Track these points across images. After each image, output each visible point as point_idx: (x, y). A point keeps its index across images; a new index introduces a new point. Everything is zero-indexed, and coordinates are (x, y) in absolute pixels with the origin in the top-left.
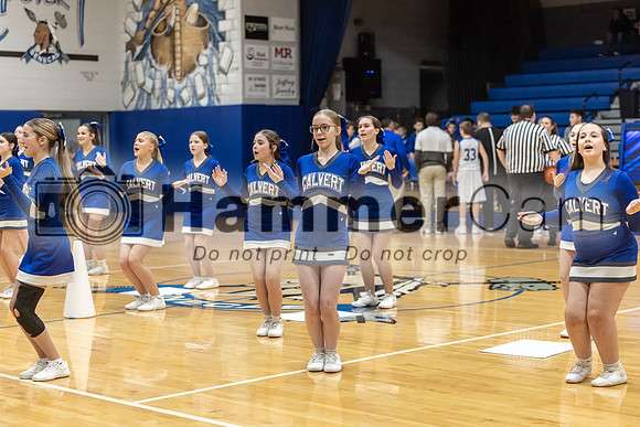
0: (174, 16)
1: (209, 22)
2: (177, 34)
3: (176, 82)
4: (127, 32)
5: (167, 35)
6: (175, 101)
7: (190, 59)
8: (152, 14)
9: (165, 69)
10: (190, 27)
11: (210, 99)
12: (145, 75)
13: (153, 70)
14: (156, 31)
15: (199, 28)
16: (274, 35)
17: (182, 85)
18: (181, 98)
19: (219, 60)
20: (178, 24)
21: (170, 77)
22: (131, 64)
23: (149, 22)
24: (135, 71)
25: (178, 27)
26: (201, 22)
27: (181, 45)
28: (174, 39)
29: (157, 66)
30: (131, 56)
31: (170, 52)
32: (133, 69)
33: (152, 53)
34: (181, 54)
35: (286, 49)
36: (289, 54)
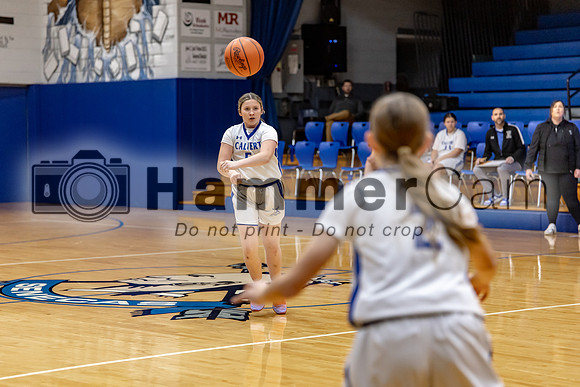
3: (105, 51)
6: (103, 73)
7: (120, 25)
9: (92, 36)
11: (142, 71)
12: (69, 43)
13: (78, 36)
17: (111, 55)
18: (110, 70)
19: (152, 26)
21: (98, 45)
22: (54, 29)
24: (58, 37)
27: (110, 8)
29: (83, 33)
30: (53, 19)
31: (98, 16)
32: (56, 35)
33: (78, 17)
34: (111, 19)
35: (232, 15)
36: (235, 19)
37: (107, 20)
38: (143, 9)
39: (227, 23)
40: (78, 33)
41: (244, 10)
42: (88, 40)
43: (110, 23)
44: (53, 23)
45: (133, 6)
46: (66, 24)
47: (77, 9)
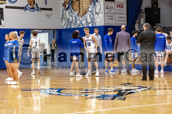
5: (77, 0)
7: (85, 9)
11: (92, 24)
12: (69, 16)
18: (82, 24)
19: (96, 9)
28: (79, 1)
30: (64, 8)
31: (78, 6)
36: (123, 7)
39: (120, 8)
40: (72, 12)
42: (75, 14)
43: (82, 9)
45: (89, 3)
46: (68, 10)
47: (72, 5)
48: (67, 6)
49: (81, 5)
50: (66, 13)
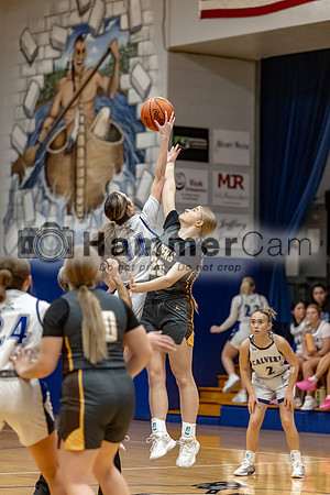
0: (77, 126)
1: (124, 134)
2: (81, 152)
3: (77, 221)
4: (14, 147)
5: (67, 152)
7: (97, 188)
8: (49, 122)
9: (62, 201)
10: (97, 141)
12: (35, 210)
13: (46, 202)
14: (52, 147)
15: (109, 144)
16: (217, 156)
17: (85, 225)
19: (135, 190)
20: (82, 137)
21: (69, 213)
22: (18, 193)
23: (43, 134)
24: (22, 204)
25: (81, 142)
26: (113, 134)
27: (85, 168)
28: (75, 158)
29: (52, 198)
30: (18, 182)
31: (71, 177)
32: (19, 201)
33: (47, 178)
34: (85, 181)
35: (235, 177)
36: (240, 183)
37: (81, 182)
38: (124, 168)
39: (229, 186)
40: (45, 198)
41: (252, 171)
42: (58, 207)
43: (84, 187)
44: (17, 187)
45: (113, 165)
46: (31, 187)
47: (46, 169)
48: (28, 172)
49: (81, 173)
50: (23, 198)
